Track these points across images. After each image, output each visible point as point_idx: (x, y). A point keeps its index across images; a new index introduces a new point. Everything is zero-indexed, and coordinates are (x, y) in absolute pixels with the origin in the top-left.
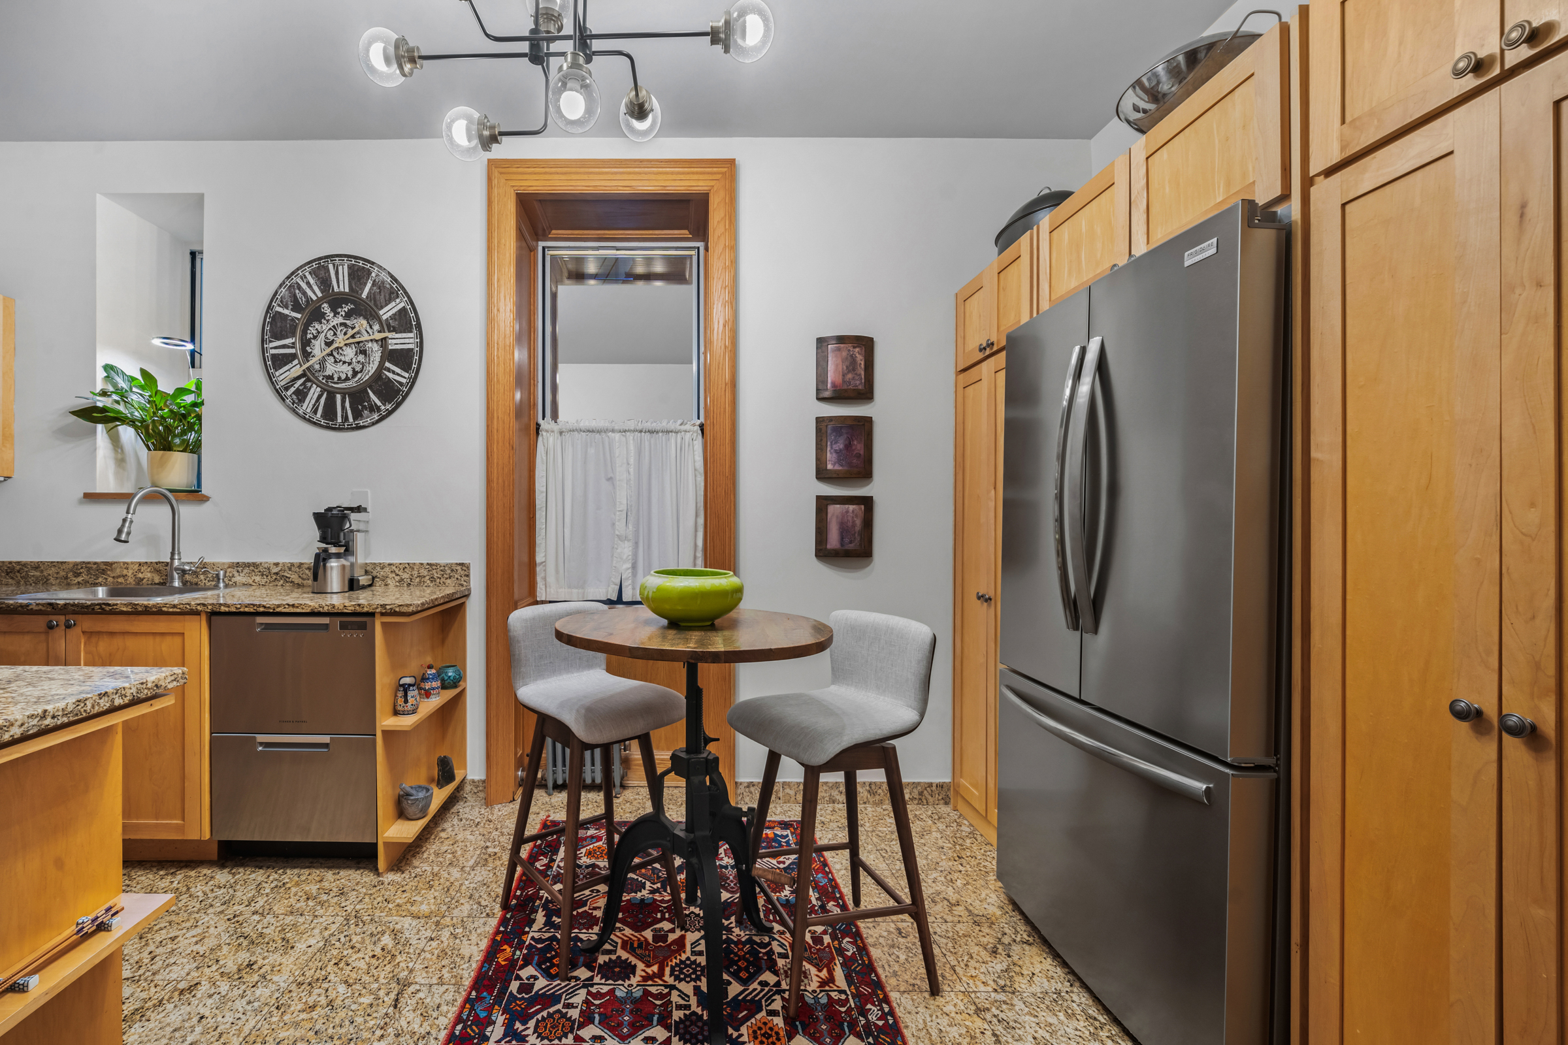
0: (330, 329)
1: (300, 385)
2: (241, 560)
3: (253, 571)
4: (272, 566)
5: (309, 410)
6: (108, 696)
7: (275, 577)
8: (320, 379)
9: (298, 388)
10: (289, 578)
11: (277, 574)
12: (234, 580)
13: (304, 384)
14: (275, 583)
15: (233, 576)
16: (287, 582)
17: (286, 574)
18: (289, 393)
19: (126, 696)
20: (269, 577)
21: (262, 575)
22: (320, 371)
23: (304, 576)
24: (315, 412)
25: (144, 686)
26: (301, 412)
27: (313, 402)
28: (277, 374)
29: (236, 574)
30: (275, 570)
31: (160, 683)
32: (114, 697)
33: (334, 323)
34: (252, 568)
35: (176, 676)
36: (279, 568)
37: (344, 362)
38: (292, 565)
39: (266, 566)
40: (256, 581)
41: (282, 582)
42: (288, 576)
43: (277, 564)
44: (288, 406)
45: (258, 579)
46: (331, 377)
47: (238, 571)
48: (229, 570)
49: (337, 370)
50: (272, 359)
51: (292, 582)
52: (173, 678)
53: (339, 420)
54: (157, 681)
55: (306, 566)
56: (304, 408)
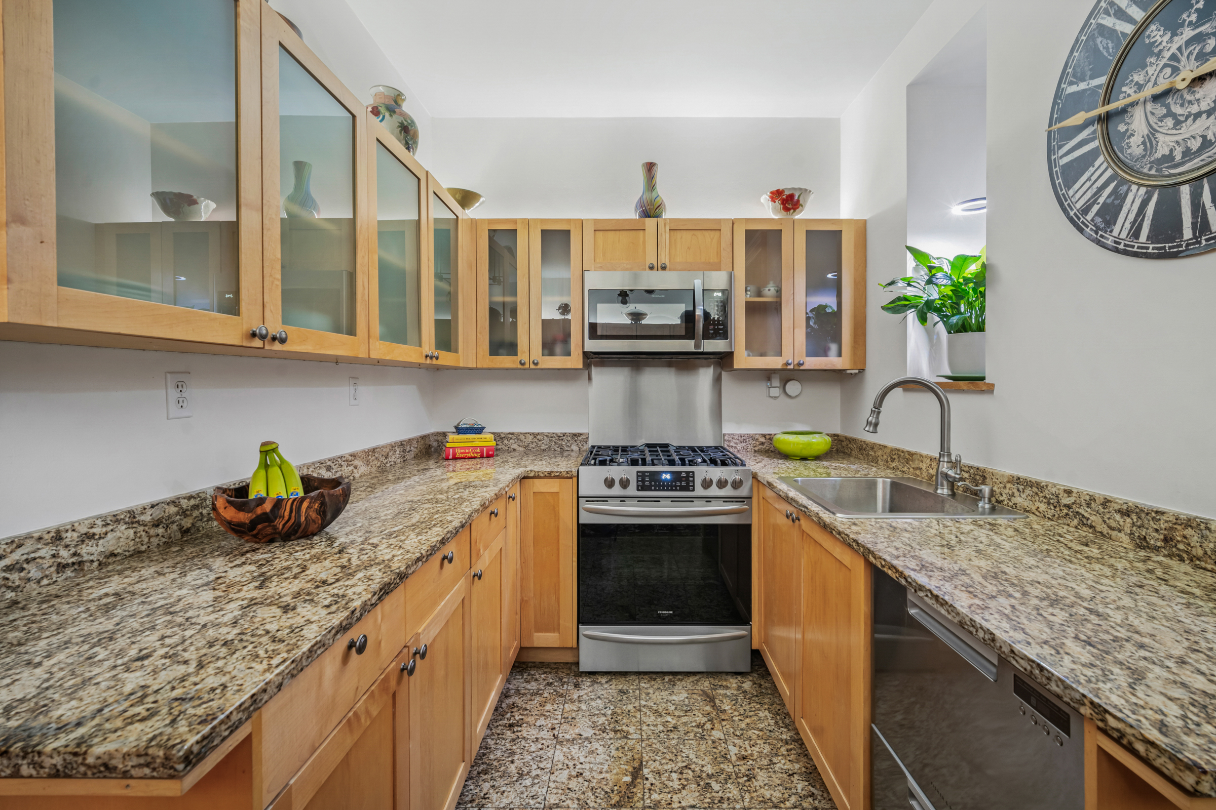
0: (1165, 66)
1: (1108, 197)
2: (1022, 474)
3: (1037, 494)
4: (1061, 492)
5: (1123, 235)
6: (9, 759)
7: (1065, 511)
8: (1145, 171)
9: (1104, 203)
10: (1088, 519)
11: (1068, 507)
12: (1014, 500)
13: (1115, 192)
14: (1065, 521)
15: (1013, 495)
16: (1084, 524)
17: (1081, 511)
18: (1089, 217)
19: (42, 767)
20: (1058, 509)
21: (1049, 503)
22: (1144, 156)
23: (1114, 524)
24: (1136, 235)
25: (80, 759)
26: (1110, 242)
27: (1132, 217)
28: (1071, 193)
29: (1017, 494)
30: (1066, 500)
31: (114, 762)
32: (20, 762)
33: (1174, 49)
34: (1035, 489)
35: (149, 759)
36: (1072, 500)
37: (1198, 115)
38: (1092, 499)
39: (1054, 490)
40: (1040, 510)
41: (1076, 522)
42: (1086, 515)
43: (1069, 492)
44: (1089, 238)
45: (1043, 507)
46: (1169, 158)
47: (1018, 490)
48: (1009, 485)
49: (1179, 138)
50: (1062, 173)
51: (1091, 527)
52: (142, 761)
53: (1188, 234)
54: (106, 758)
55: (1117, 507)
56: (1115, 233)
